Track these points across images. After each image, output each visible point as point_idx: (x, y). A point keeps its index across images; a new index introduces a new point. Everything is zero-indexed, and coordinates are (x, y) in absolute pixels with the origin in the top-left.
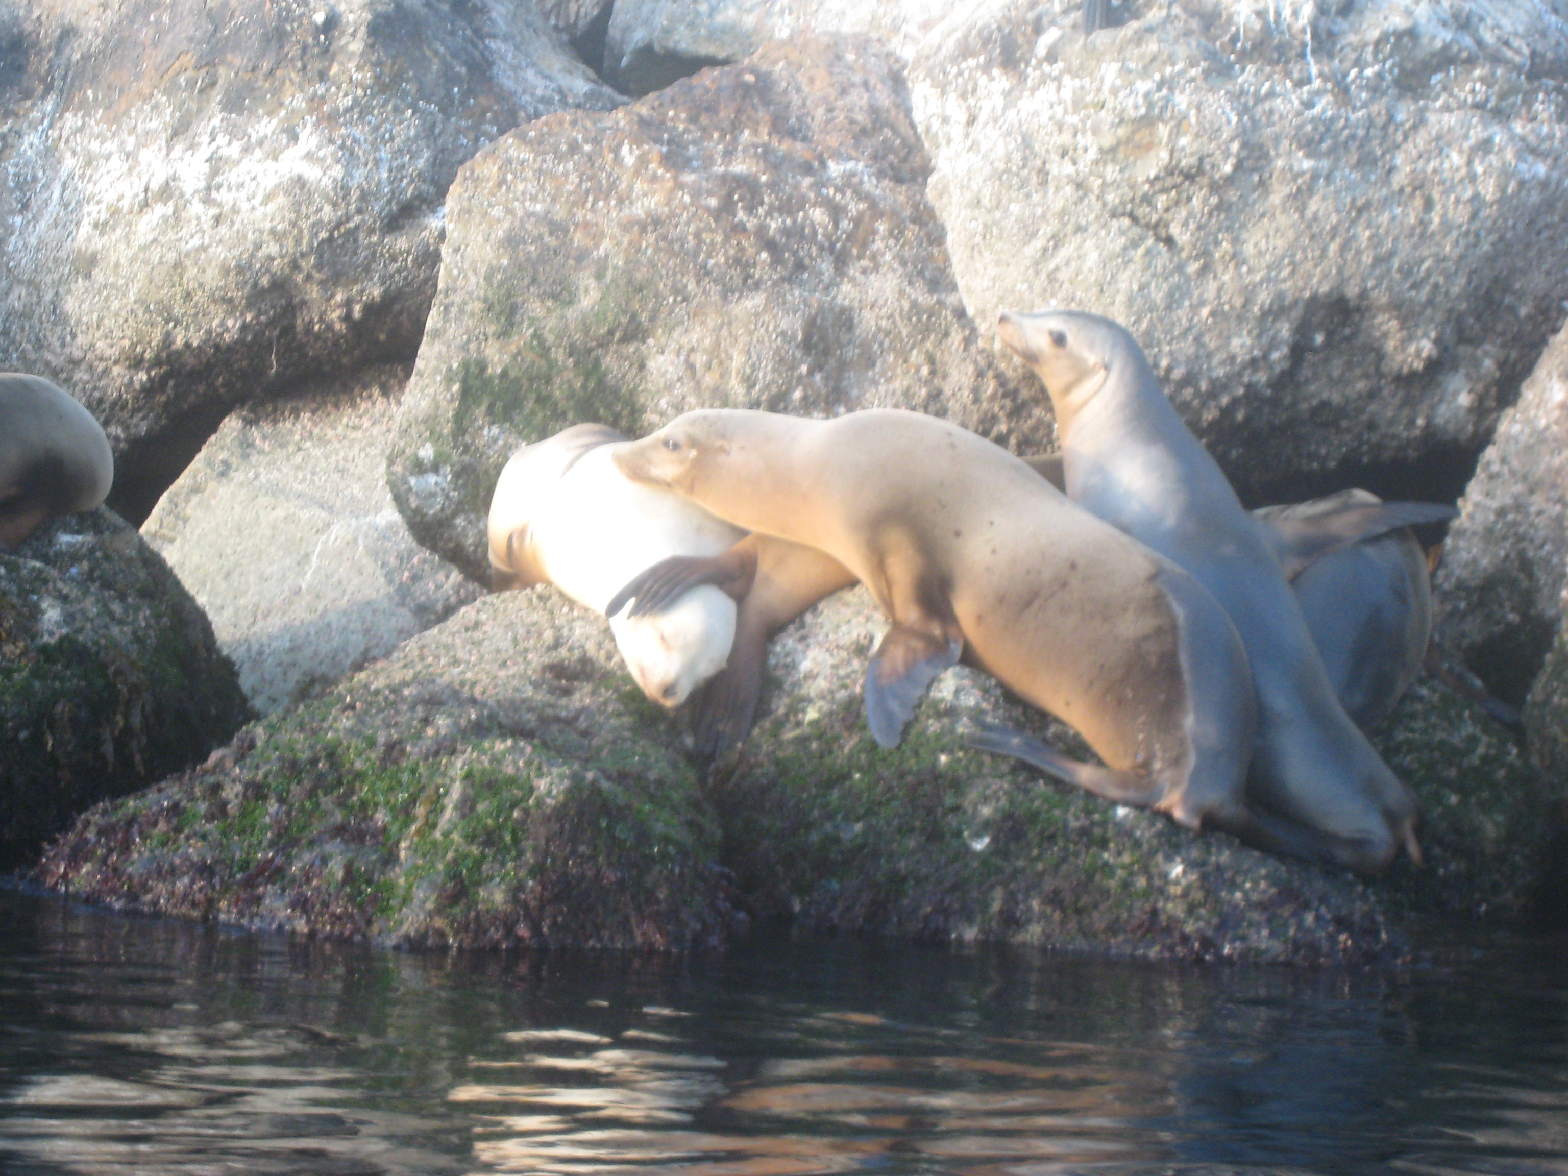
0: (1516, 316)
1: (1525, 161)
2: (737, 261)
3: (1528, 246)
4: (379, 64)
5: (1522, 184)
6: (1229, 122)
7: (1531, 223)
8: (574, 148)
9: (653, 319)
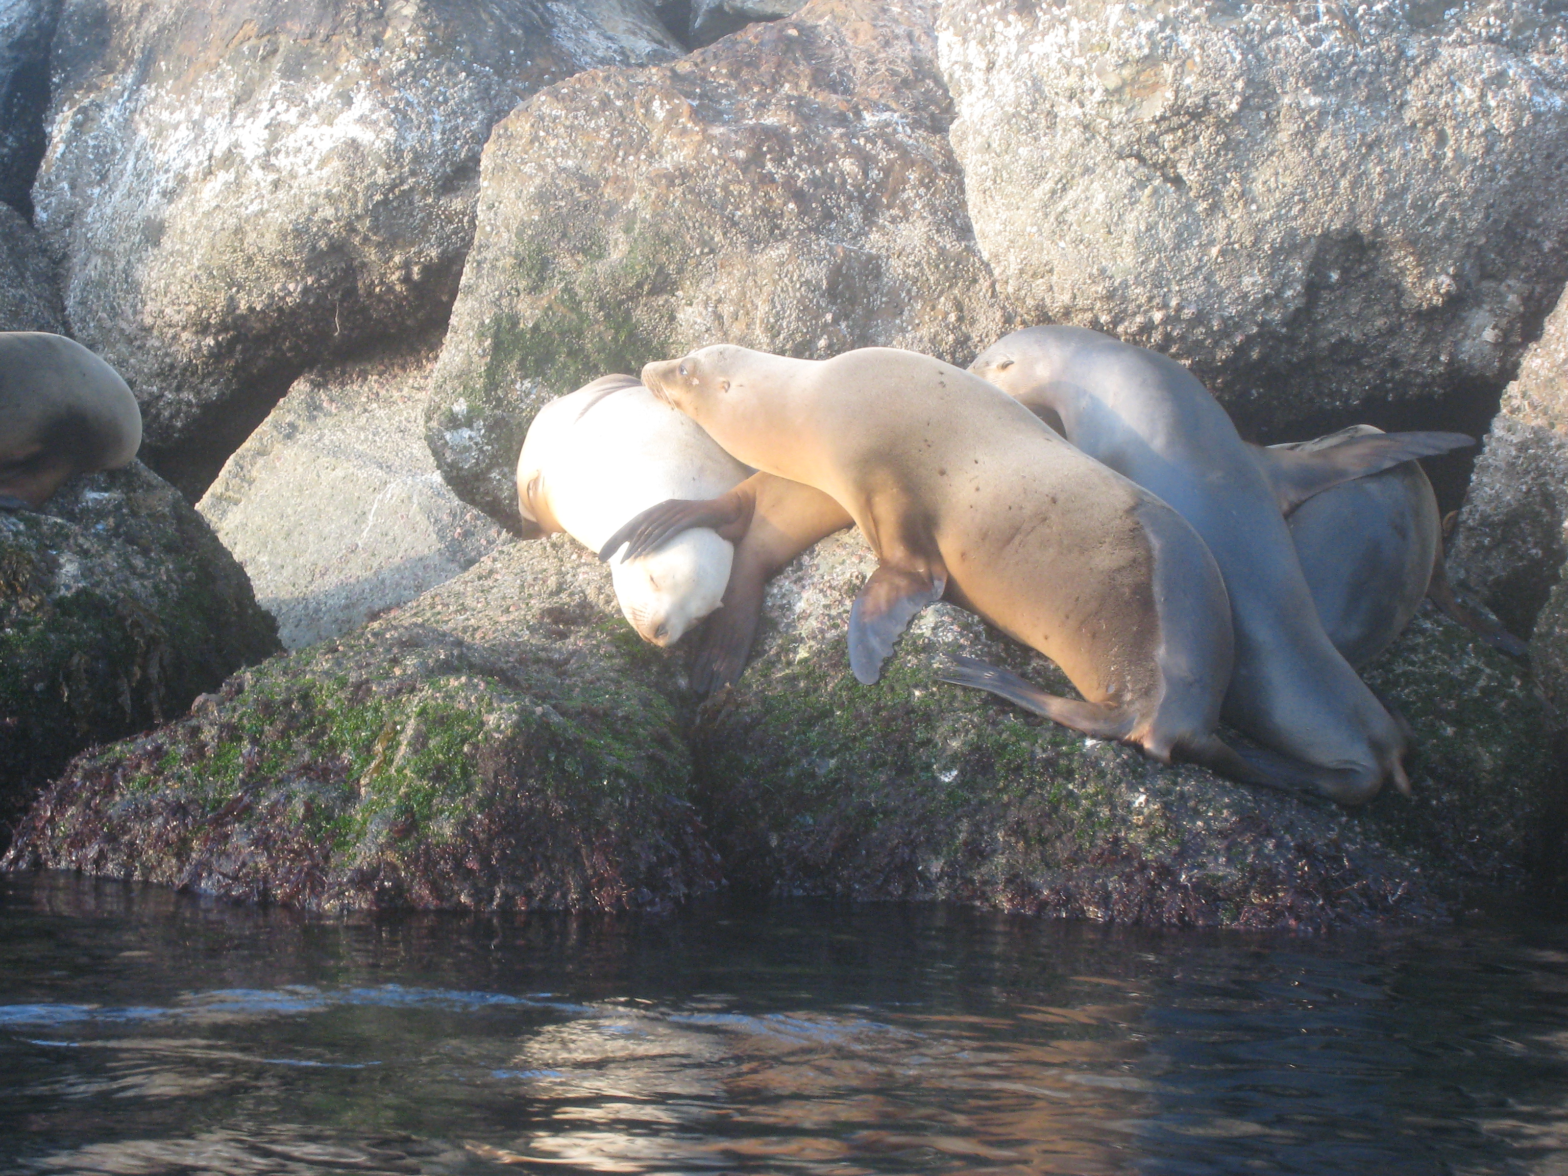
0: (1540, 250)
1: (1541, 94)
2: (765, 212)
3: (1549, 179)
4: (432, 27)
5: (1537, 116)
6: (1233, 60)
7: (1549, 156)
8: (606, 102)
9: (680, 271)
